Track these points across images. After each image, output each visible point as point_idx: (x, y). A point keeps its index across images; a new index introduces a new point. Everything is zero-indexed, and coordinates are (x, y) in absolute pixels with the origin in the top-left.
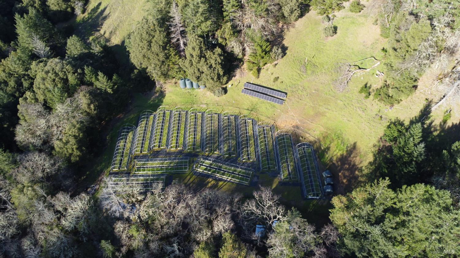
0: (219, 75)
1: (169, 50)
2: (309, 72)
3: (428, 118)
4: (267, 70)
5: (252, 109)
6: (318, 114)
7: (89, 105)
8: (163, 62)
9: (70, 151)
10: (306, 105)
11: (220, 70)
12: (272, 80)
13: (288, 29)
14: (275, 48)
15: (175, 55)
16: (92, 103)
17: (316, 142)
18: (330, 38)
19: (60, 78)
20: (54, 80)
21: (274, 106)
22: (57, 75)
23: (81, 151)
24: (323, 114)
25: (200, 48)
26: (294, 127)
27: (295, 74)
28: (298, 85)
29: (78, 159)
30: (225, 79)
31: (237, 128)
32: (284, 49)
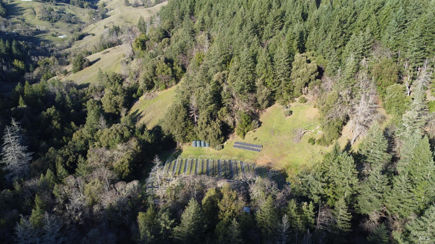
0: (219, 134)
1: (187, 121)
2: (276, 134)
3: (350, 149)
4: (250, 134)
5: (240, 156)
6: (283, 156)
7: (137, 146)
8: (183, 128)
9: (124, 168)
10: (275, 151)
11: (220, 131)
12: (253, 139)
13: (262, 113)
14: (254, 121)
15: (191, 125)
16: (139, 145)
17: (282, 170)
18: (288, 117)
19: (119, 133)
20: (115, 134)
21: (255, 153)
22: (118, 131)
23: (130, 170)
24: (286, 155)
25: (208, 118)
26: (268, 163)
27: (267, 135)
28: (270, 141)
29: (127, 174)
30: (223, 138)
31: (230, 165)
32: (260, 124)
